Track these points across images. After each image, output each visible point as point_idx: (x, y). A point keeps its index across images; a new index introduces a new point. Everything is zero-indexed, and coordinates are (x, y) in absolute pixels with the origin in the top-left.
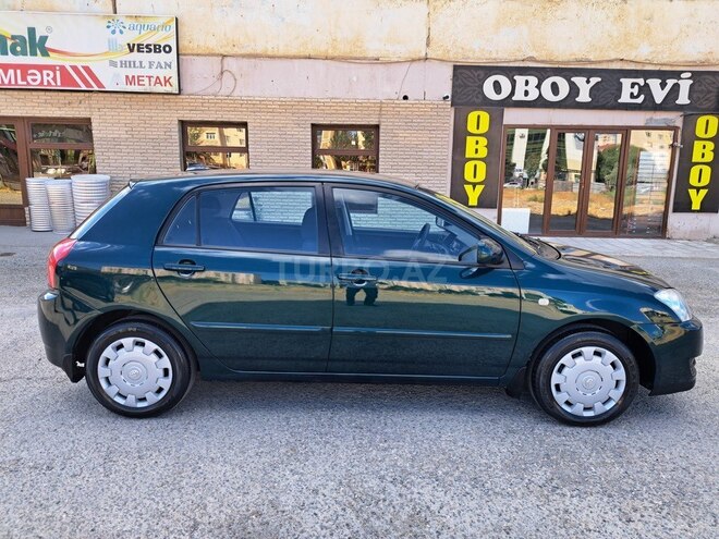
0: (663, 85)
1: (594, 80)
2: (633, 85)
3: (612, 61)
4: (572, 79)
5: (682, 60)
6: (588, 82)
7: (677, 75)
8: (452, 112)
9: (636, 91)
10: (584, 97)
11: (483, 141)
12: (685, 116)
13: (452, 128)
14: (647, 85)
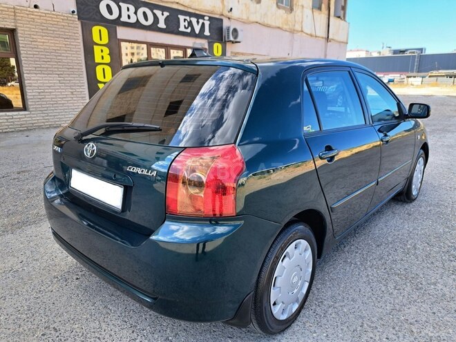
0: (198, 22)
1: (166, 14)
2: (185, 20)
3: (172, 3)
4: (155, 11)
5: (203, 8)
6: (163, 14)
7: (202, 17)
8: (79, 24)
9: (186, 24)
10: (162, 25)
11: (106, 50)
12: (209, 43)
13: (81, 38)
14: (191, 21)
